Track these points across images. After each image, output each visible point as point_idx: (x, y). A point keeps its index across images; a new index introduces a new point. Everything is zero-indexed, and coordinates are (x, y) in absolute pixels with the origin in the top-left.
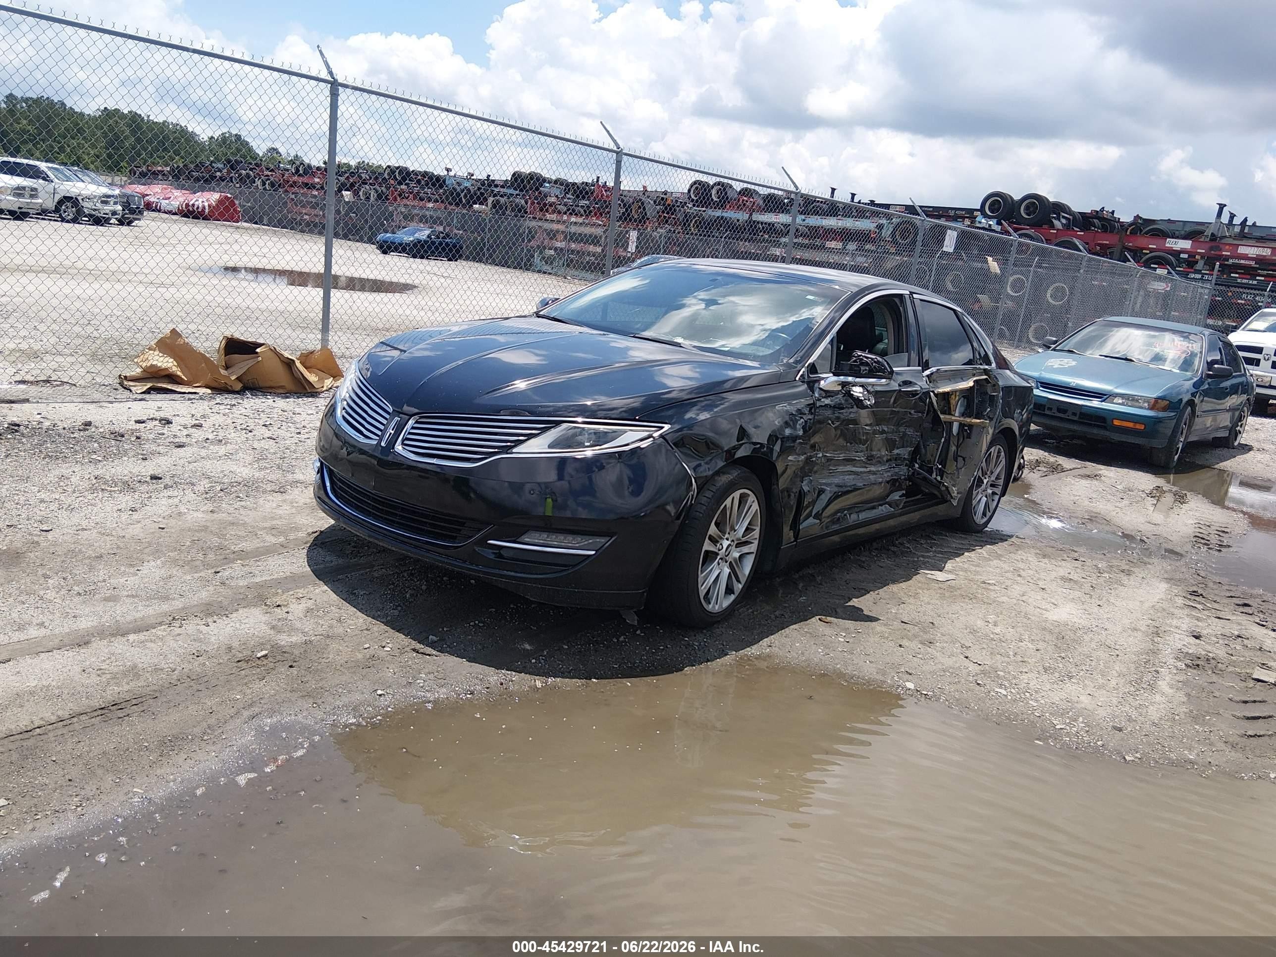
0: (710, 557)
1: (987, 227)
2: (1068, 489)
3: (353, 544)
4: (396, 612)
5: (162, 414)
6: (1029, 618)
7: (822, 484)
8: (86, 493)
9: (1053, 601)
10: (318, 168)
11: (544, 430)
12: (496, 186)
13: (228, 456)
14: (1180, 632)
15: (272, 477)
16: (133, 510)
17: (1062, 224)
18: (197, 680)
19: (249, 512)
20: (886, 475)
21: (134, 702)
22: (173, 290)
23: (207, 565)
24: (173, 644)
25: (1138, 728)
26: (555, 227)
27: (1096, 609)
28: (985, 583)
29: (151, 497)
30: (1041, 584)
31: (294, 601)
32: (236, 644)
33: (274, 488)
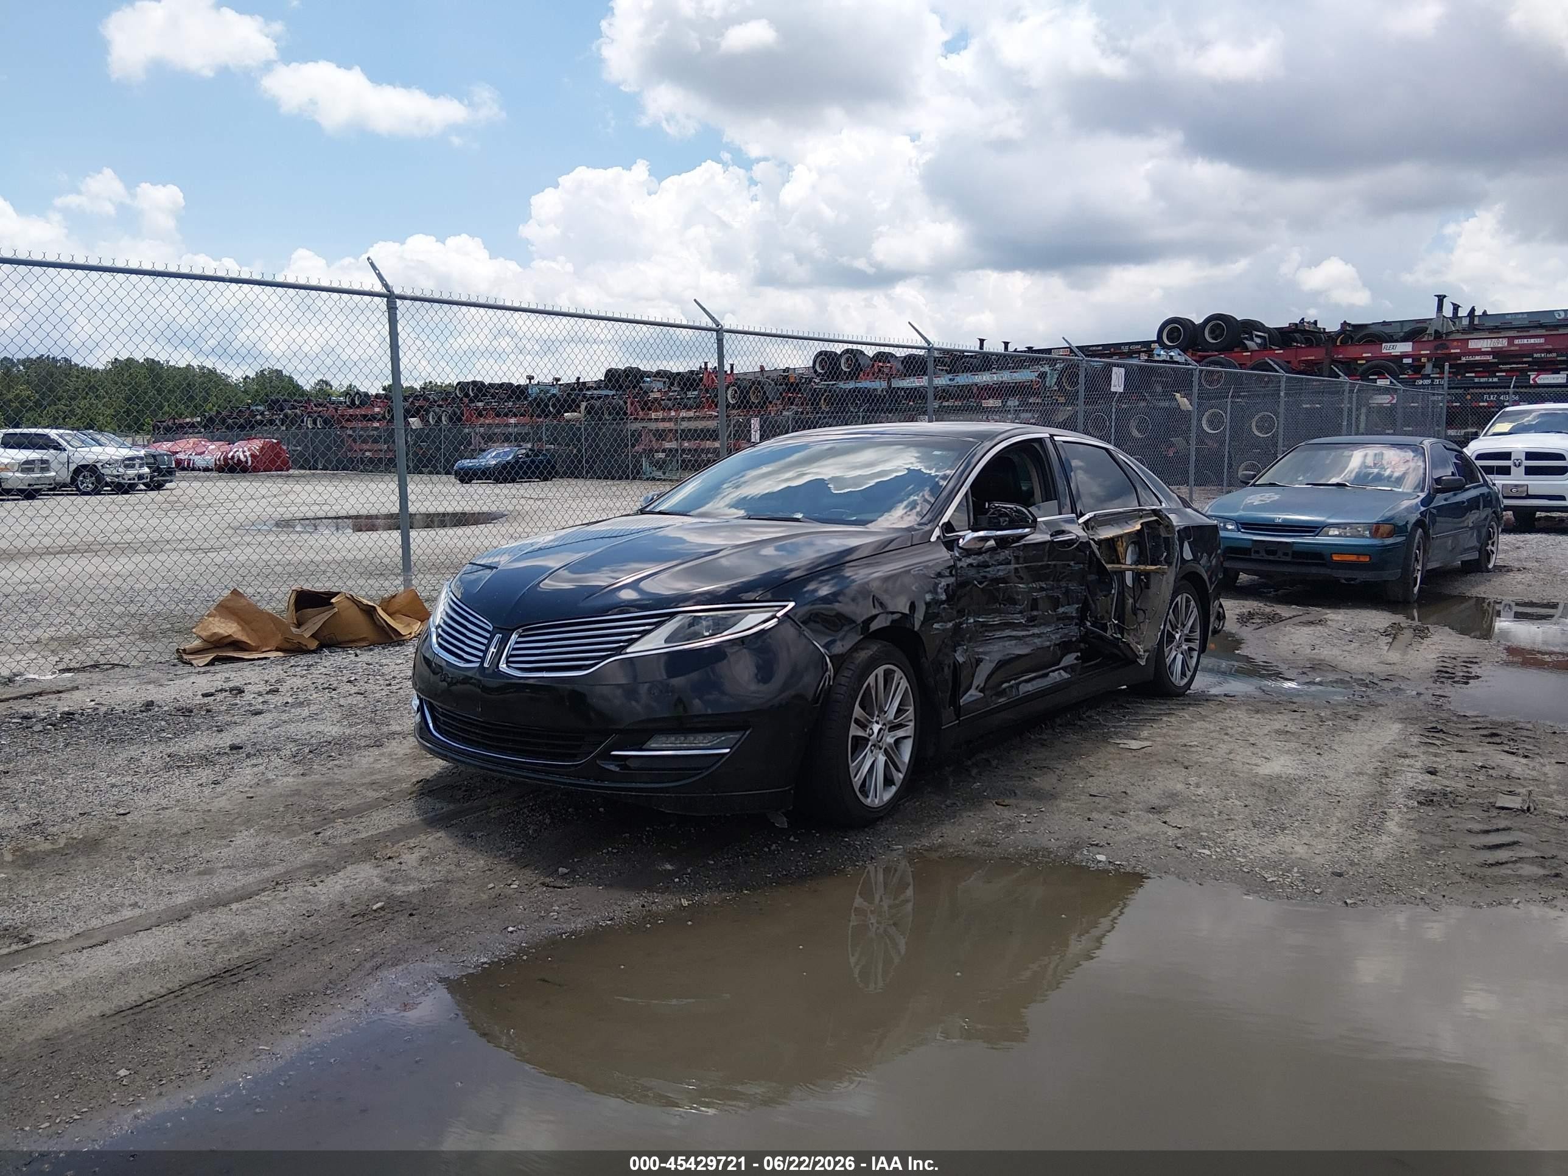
0: (860, 743)
1: (1168, 359)
2: (1287, 639)
3: (464, 789)
4: (520, 850)
5: (231, 684)
6: (1236, 776)
7: (978, 653)
8: (161, 772)
9: (1264, 755)
10: (377, 396)
11: (658, 625)
12: (588, 389)
13: (313, 717)
14: (1413, 770)
15: (366, 732)
16: (216, 783)
17: (1257, 343)
18: (312, 938)
19: (345, 770)
20: (1054, 637)
21: (247, 966)
22: (224, 553)
23: (305, 828)
24: (279, 908)
25: (1361, 871)
26: (662, 425)
27: (1315, 758)
28: (1186, 746)
29: (233, 768)
30: (1252, 740)
31: (406, 851)
32: (348, 900)
33: (368, 742)
